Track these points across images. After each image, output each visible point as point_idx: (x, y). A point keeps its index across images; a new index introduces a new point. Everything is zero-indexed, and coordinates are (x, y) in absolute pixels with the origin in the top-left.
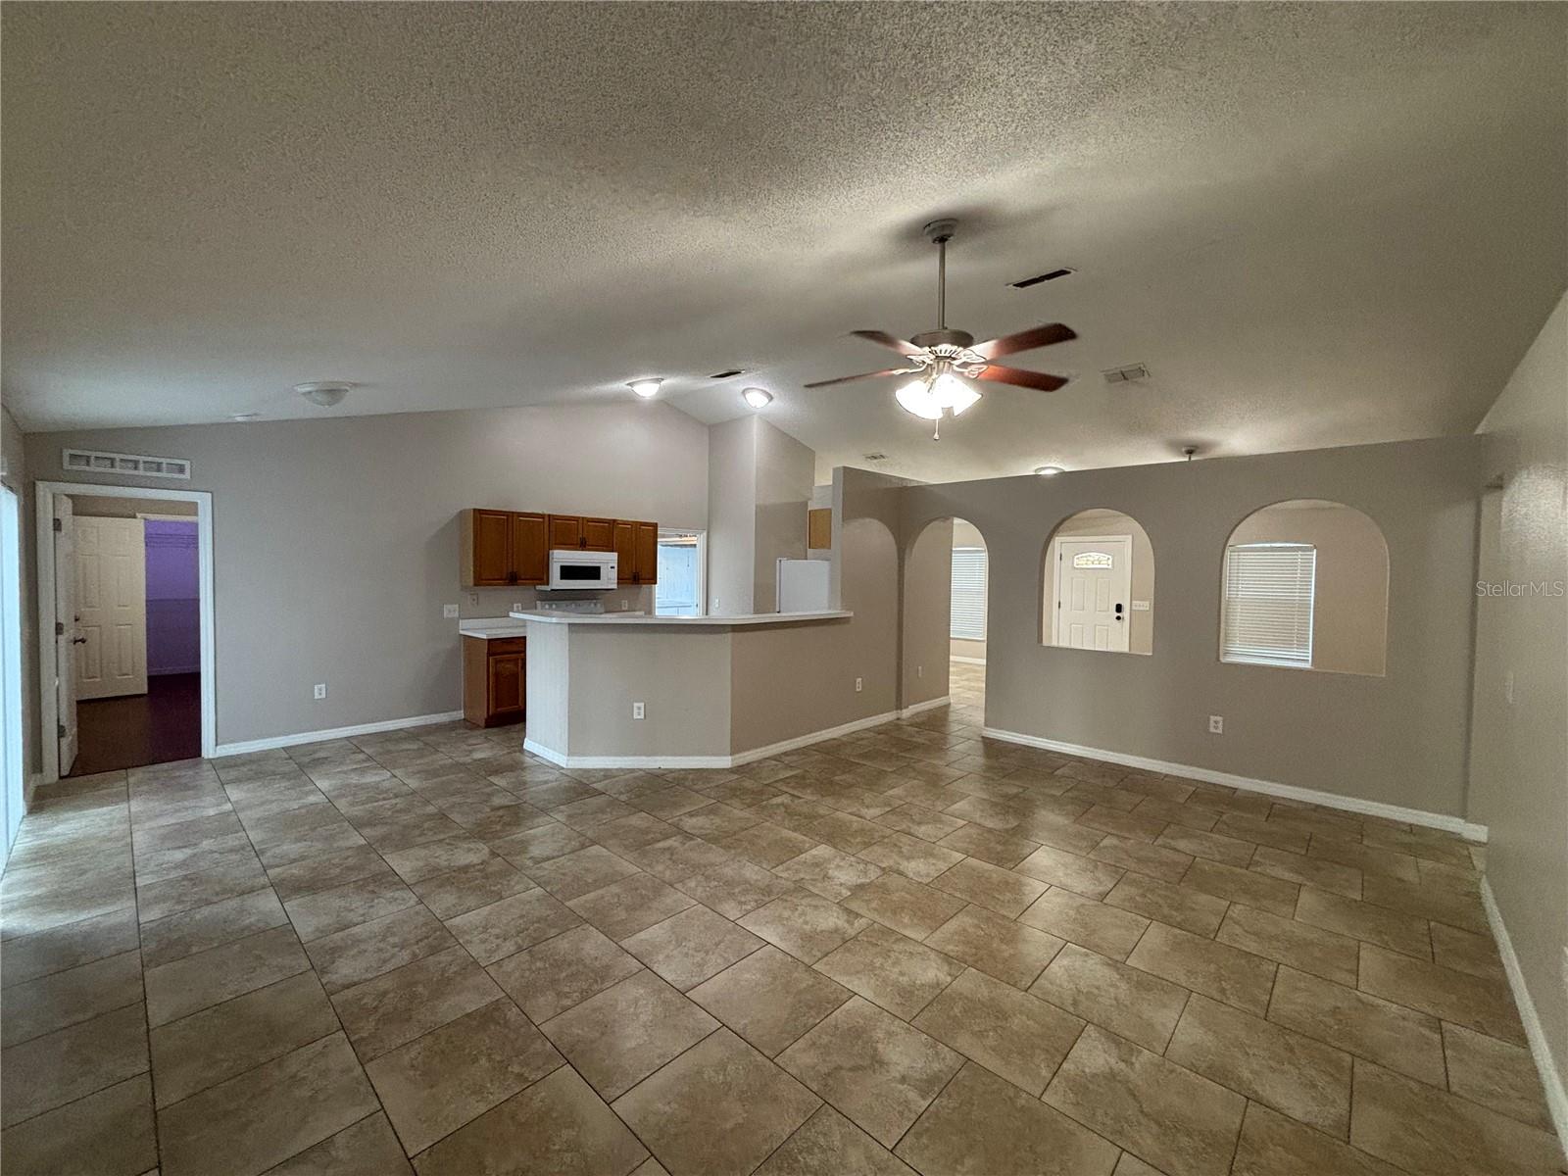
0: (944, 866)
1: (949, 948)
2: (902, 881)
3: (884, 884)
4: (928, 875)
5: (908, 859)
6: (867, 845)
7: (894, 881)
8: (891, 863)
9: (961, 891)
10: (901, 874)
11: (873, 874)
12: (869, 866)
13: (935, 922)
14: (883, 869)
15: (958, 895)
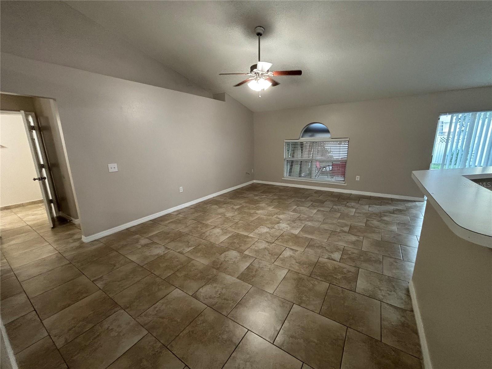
0: (256, 231)
1: (256, 215)
2: (268, 226)
3: (272, 225)
4: (261, 228)
5: (267, 232)
6: (282, 235)
7: (270, 226)
8: (272, 230)
9: (251, 225)
10: (268, 228)
11: (276, 226)
12: (278, 228)
13: (258, 218)
14: (274, 228)
15: (253, 224)
